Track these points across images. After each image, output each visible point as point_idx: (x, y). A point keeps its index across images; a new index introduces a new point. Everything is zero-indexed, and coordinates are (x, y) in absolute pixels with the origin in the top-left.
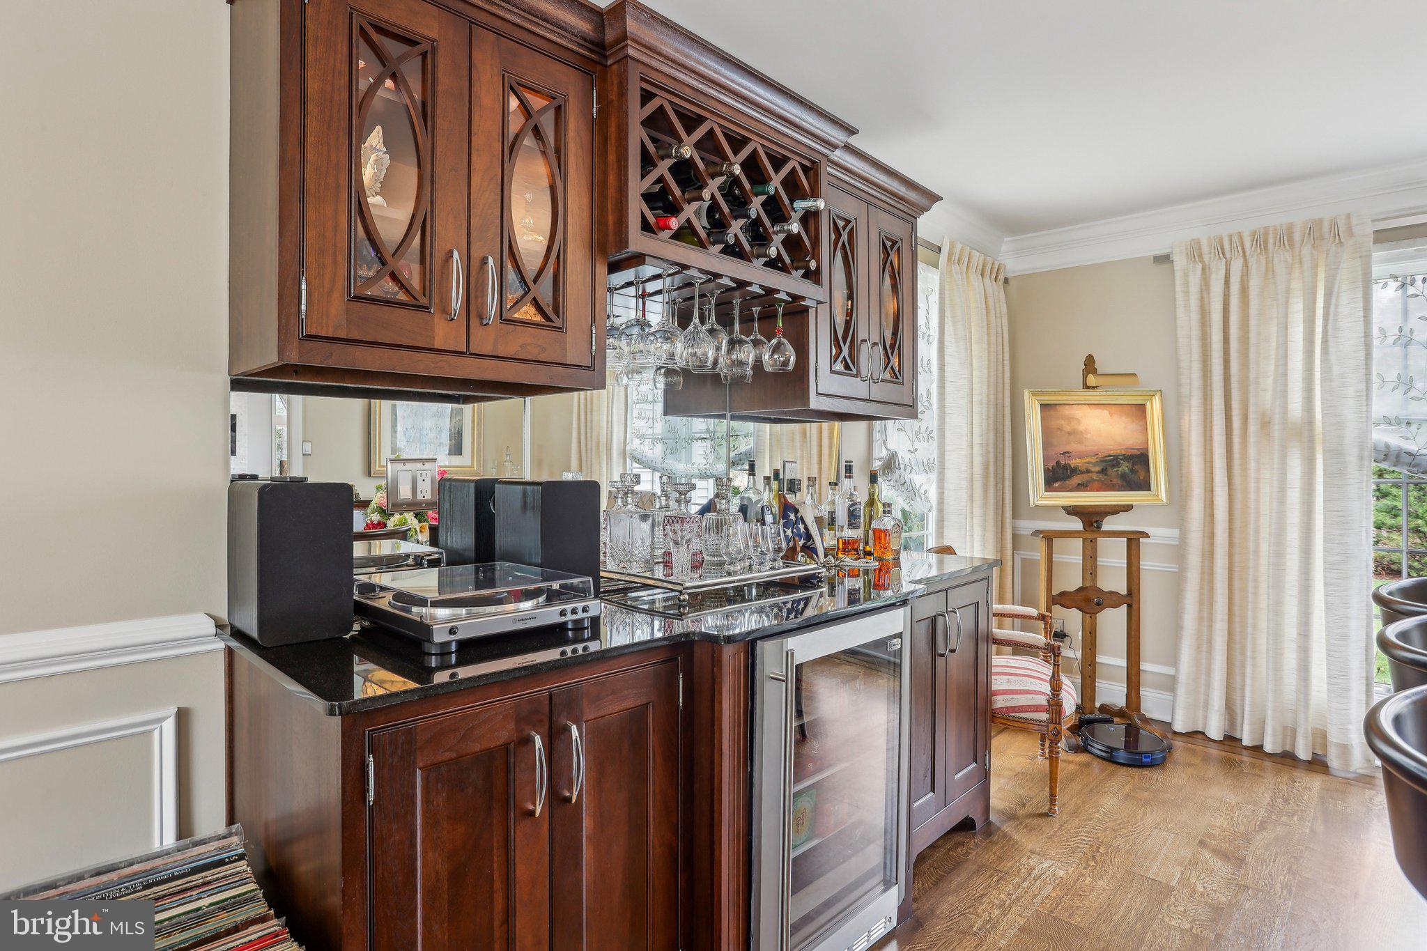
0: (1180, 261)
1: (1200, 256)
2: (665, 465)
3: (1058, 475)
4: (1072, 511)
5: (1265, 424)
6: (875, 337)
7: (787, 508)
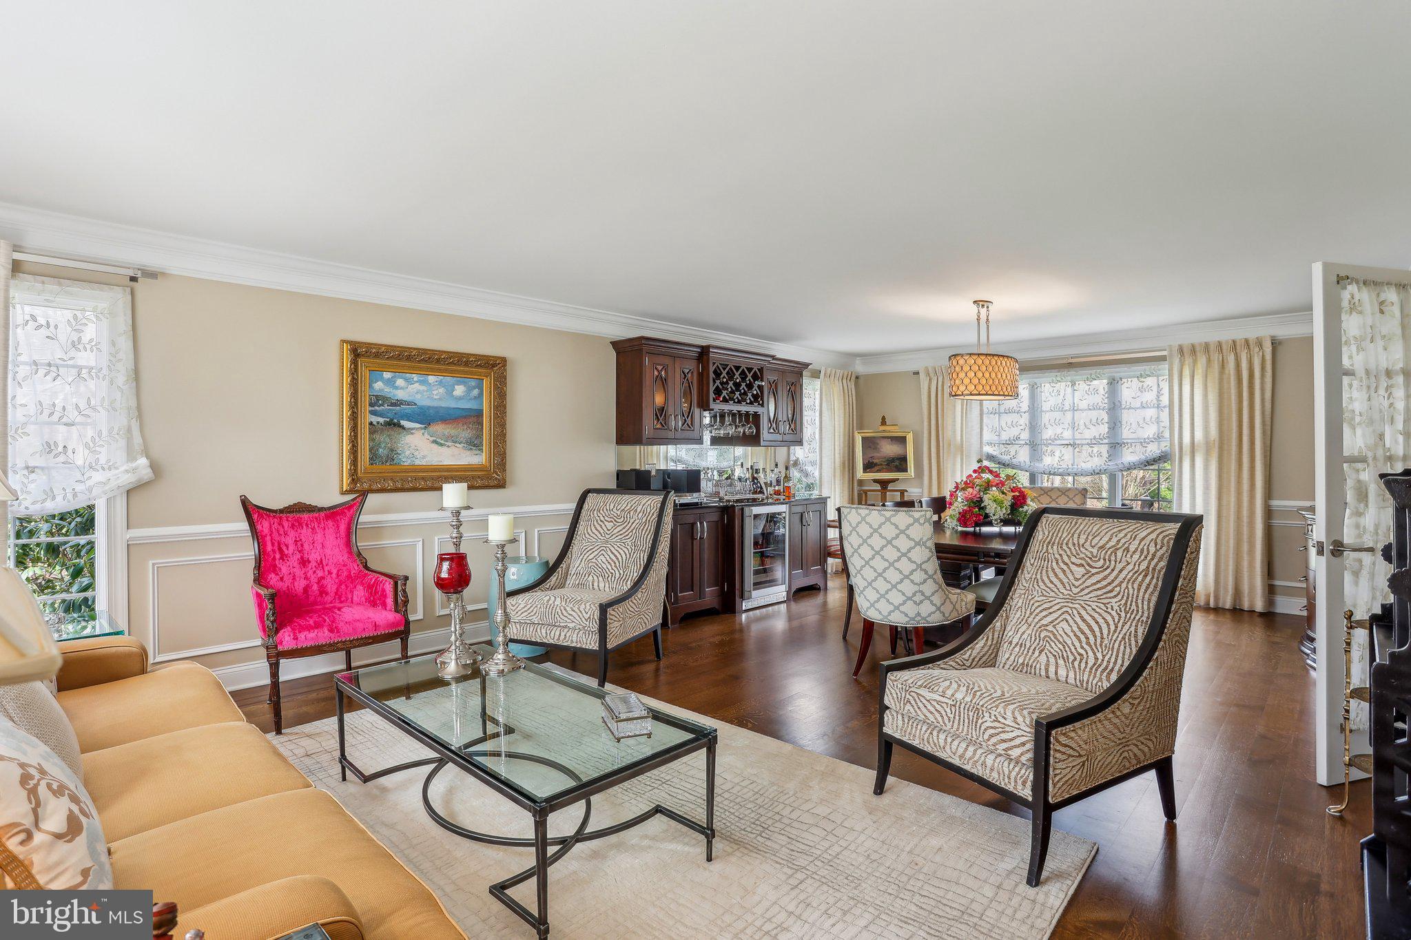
0: (922, 375)
1: (929, 374)
2: (695, 463)
3: (868, 467)
4: (876, 481)
5: (950, 445)
6: (785, 419)
7: (754, 478)
